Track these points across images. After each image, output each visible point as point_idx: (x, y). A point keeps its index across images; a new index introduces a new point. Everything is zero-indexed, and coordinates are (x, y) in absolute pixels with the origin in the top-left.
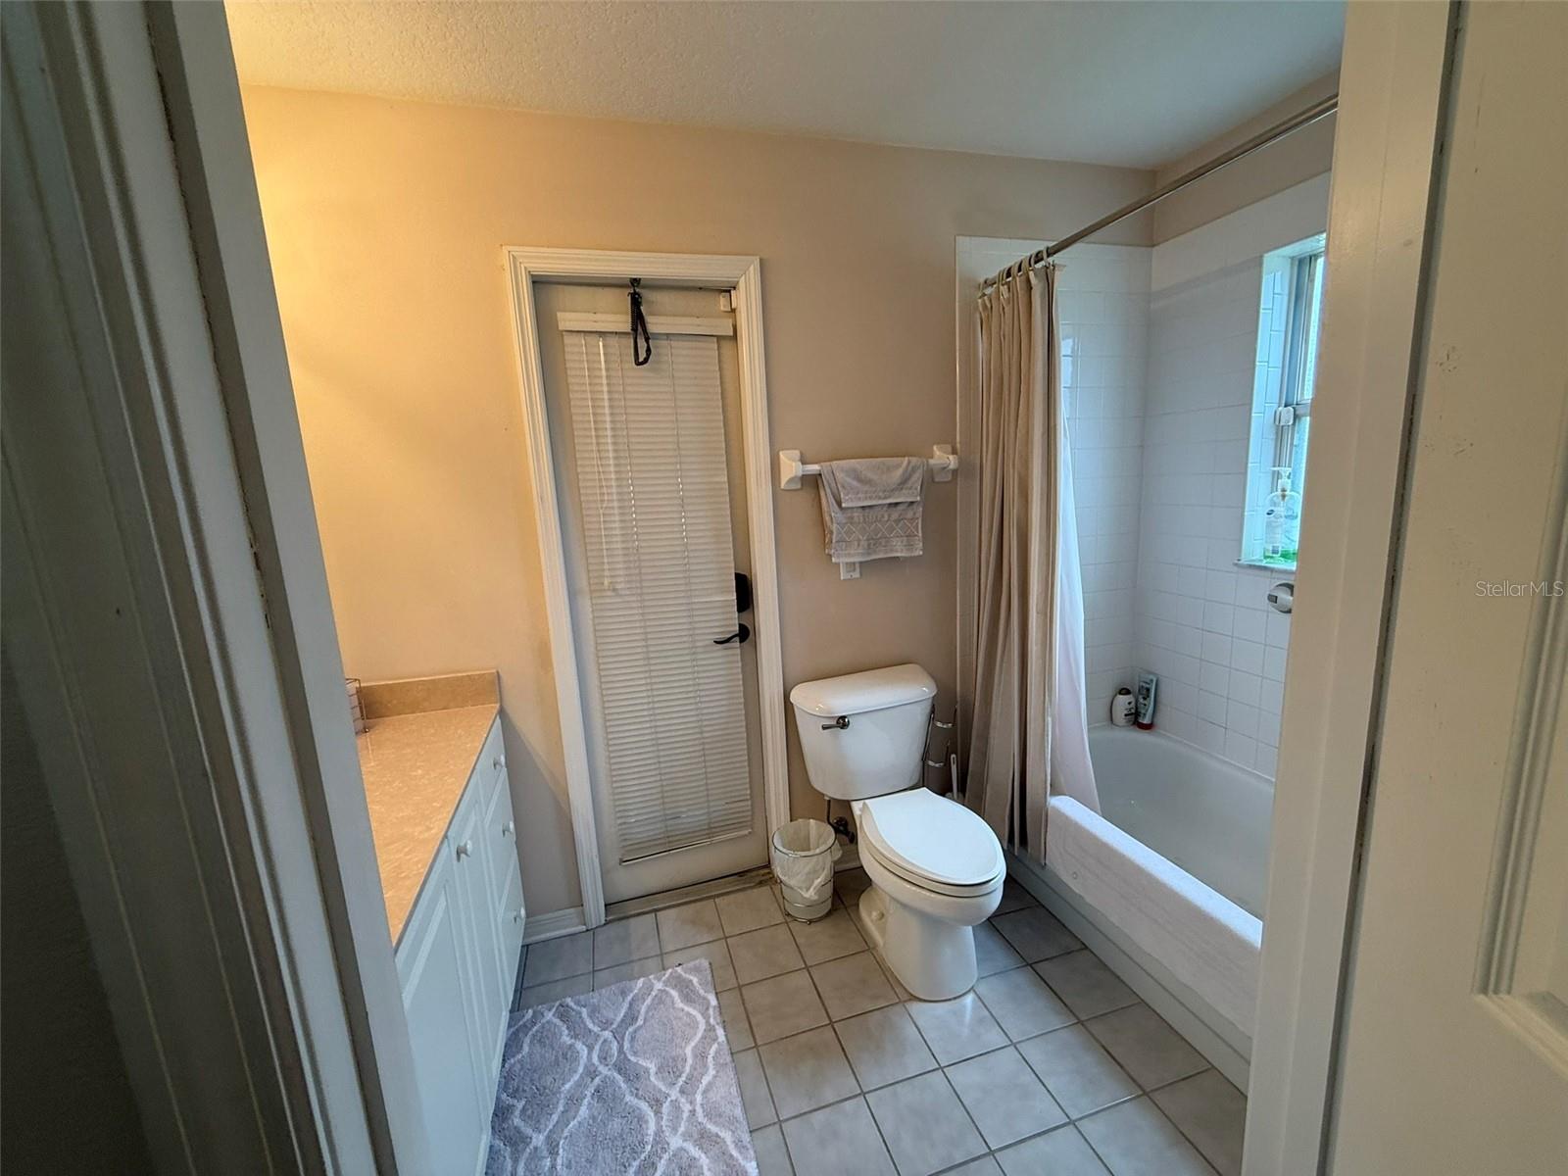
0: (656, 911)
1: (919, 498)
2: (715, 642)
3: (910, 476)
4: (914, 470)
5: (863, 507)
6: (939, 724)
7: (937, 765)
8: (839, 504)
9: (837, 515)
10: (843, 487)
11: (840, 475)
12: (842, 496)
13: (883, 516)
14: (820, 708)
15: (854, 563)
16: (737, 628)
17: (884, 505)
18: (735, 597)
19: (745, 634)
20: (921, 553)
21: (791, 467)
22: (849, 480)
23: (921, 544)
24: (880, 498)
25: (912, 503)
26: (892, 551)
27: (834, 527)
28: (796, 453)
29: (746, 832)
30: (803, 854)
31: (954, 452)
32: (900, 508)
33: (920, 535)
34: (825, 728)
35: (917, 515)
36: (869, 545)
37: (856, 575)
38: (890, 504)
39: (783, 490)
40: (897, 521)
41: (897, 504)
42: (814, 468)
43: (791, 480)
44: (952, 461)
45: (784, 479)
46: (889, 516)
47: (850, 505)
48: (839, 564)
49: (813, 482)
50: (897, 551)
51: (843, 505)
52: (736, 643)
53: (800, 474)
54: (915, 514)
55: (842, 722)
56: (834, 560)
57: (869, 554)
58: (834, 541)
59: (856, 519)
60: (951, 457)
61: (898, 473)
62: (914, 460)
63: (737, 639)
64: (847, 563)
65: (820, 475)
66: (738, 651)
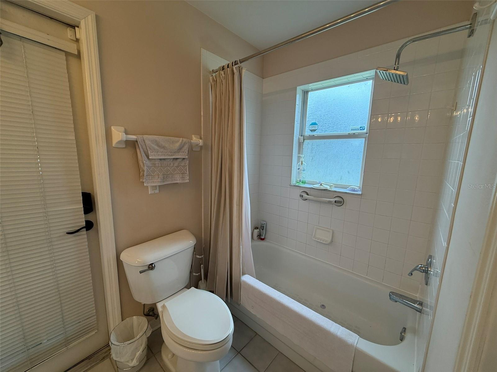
1: (187, 157)
2: (67, 233)
3: (183, 147)
4: (185, 144)
5: (160, 159)
6: (198, 257)
7: (197, 274)
8: (148, 157)
9: (148, 163)
10: (150, 148)
11: (148, 142)
12: (149, 152)
13: (170, 164)
14: (138, 261)
15: (156, 186)
16: (85, 224)
17: (171, 158)
18: (82, 206)
19: (89, 225)
20: (188, 181)
21: (118, 135)
22: (153, 145)
23: (188, 177)
24: (169, 155)
25: (184, 159)
26: (175, 180)
27: (145, 168)
28: (122, 129)
29: (94, 333)
30: (129, 342)
31: (201, 138)
32: (179, 160)
33: (188, 173)
34: (141, 272)
36: (164, 177)
37: (157, 191)
38: (174, 159)
39: (114, 147)
40: (177, 167)
41: (177, 159)
42: (133, 137)
43: (119, 142)
44: (201, 142)
45: (115, 141)
46: (174, 164)
47: (154, 157)
48: (148, 186)
49: (132, 145)
50: (177, 180)
51: (150, 157)
52: (84, 232)
53: (125, 139)
54: (185, 164)
55: (151, 267)
56: (145, 185)
57: (164, 182)
58: (145, 176)
59: (157, 165)
61: (177, 145)
62: (185, 140)
63: (85, 229)
64: (152, 186)
65: (137, 141)
66: (86, 236)
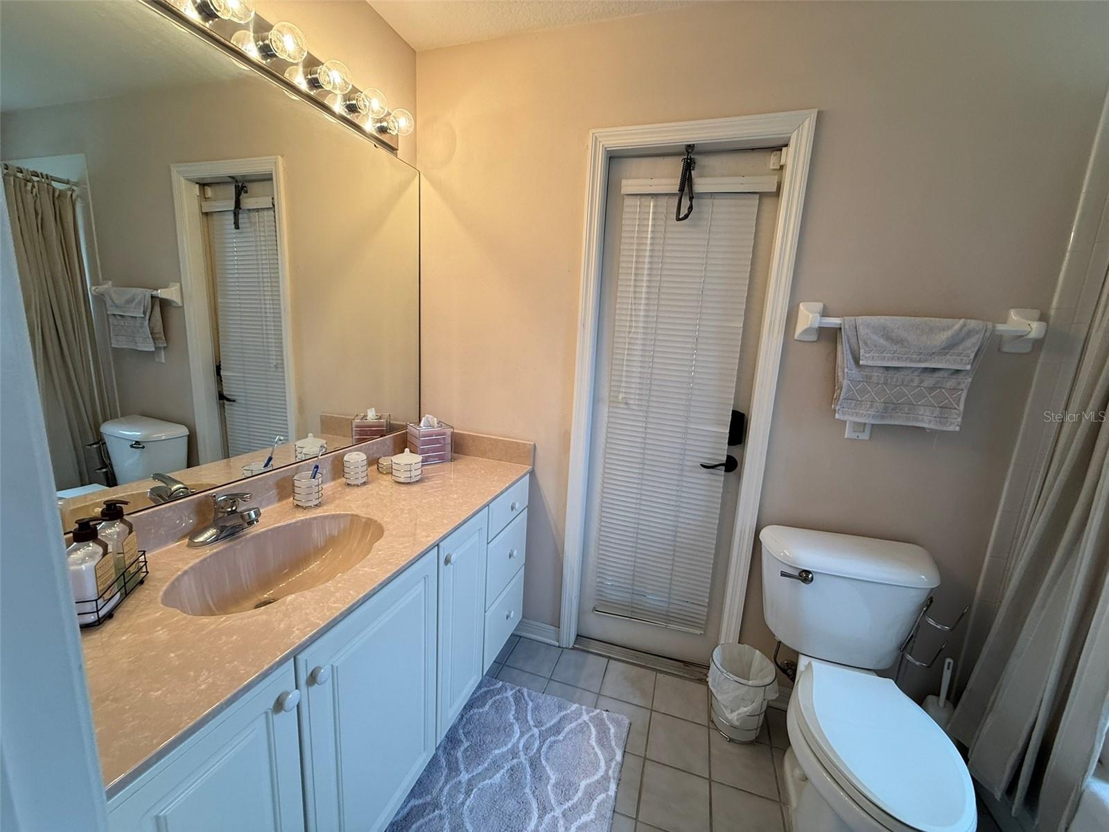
0: (610, 658)
1: (968, 367)
2: (701, 465)
3: (962, 340)
4: (969, 334)
5: (887, 368)
6: (931, 622)
7: (918, 663)
8: (856, 360)
9: (855, 372)
10: (866, 344)
11: (863, 331)
12: (862, 351)
13: (912, 381)
14: (785, 554)
15: (865, 424)
16: (725, 459)
17: (918, 368)
18: (728, 431)
19: (731, 465)
20: (957, 429)
21: (809, 317)
22: (875, 337)
23: (960, 419)
24: (912, 361)
25: (958, 371)
26: (918, 420)
27: (845, 383)
28: (819, 306)
29: (698, 632)
30: (736, 678)
31: (1043, 318)
32: (941, 374)
33: (962, 407)
34: (783, 574)
35: (962, 386)
36: (886, 409)
37: (865, 436)
38: (926, 369)
39: (796, 340)
40: (931, 389)
41: (934, 370)
42: (833, 321)
43: (806, 331)
44: (1035, 329)
45: (800, 329)
46: (922, 381)
47: (870, 363)
48: (846, 422)
49: (830, 336)
50: (922, 420)
51: (861, 362)
52: (721, 471)
53: (817, 325)
54: (959, 384)
55: (805, 576)
56: (837, 416)
57: (883, 417)
58: (841, 398)
59: (874, 380)
60: (1035, 325)
61: (944, 337)
62: (972, 324)
63: (723, 468)
64: (854, 422)
65: (840, 329)
66: (722, 479)
